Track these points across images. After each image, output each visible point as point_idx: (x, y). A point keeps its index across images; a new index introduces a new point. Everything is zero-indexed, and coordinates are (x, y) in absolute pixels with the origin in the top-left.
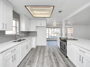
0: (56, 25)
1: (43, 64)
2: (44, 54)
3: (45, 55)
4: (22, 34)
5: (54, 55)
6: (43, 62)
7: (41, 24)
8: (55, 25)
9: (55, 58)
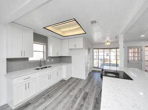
1: (58, 104)
2: (70, 91)
3: (71, 94)
4: (50, 60)
5: (84, 98)
6: (60, 102)
7: (75, 45)
9: (82, 103)
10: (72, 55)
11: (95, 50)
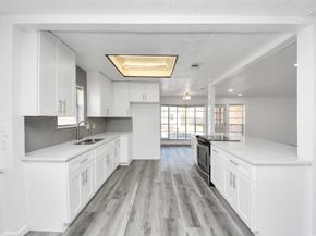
0: (192, 97)
2: (152, 178)
3: (156, 181)
4: (91, 126)
7: (144, 97)
8: (188, 98)
9: (182, 187)
10: (133, 116)
11: (163, 108)
